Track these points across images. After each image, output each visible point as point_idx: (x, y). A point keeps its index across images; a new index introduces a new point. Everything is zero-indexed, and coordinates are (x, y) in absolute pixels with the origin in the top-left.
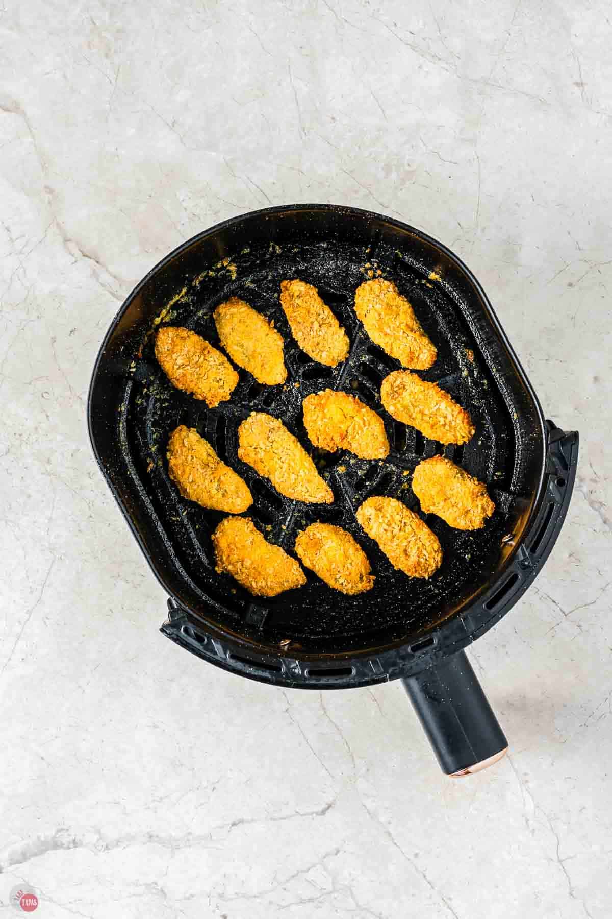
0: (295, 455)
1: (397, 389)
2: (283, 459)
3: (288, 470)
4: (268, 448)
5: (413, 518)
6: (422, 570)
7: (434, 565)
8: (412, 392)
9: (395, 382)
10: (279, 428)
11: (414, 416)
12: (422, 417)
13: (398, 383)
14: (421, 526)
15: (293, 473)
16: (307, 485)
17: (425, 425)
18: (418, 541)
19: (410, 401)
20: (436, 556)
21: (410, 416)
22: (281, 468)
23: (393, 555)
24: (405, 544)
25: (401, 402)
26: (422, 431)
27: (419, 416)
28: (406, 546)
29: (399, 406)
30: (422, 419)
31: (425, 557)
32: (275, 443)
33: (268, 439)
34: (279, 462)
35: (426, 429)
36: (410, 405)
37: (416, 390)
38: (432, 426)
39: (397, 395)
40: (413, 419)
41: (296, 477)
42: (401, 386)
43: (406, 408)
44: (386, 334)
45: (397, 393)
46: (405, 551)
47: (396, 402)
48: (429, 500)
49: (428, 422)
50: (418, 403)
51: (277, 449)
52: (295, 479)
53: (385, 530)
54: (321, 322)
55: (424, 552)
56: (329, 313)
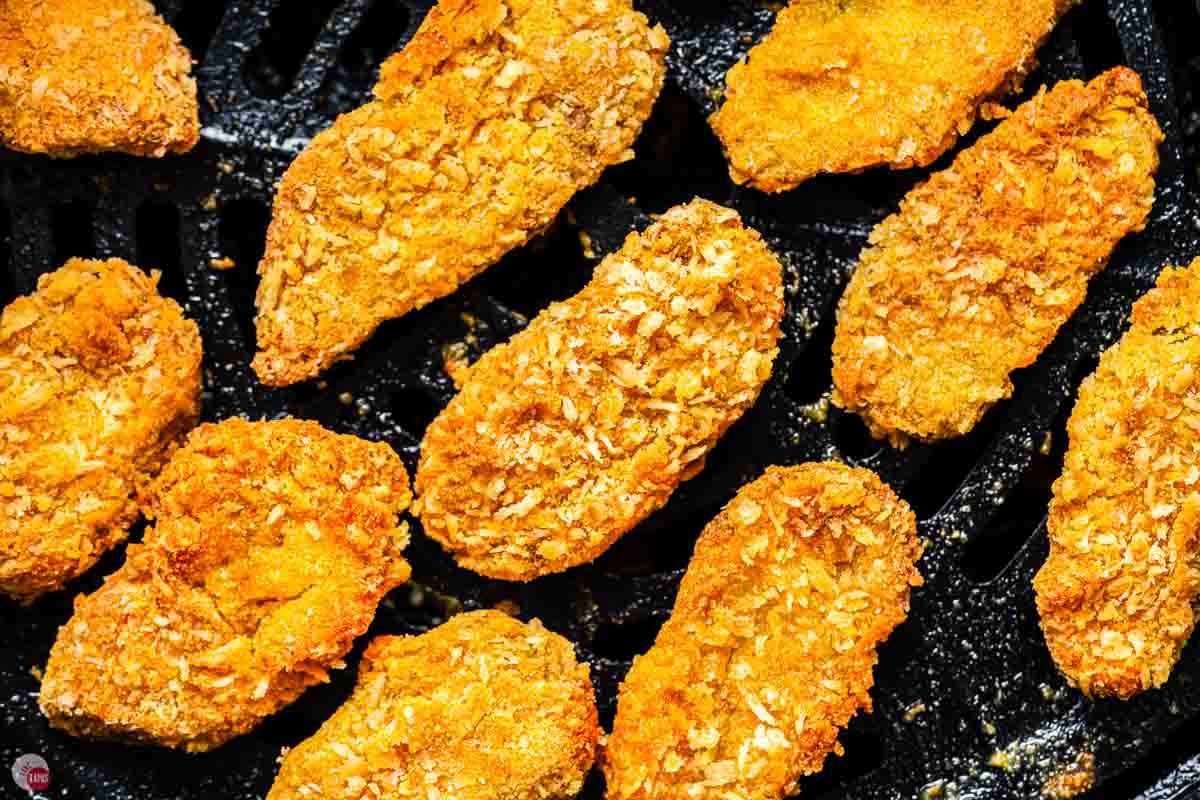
0: (466, 215)
1: (838, 532)
2: (449, 163)
3: (398, 182)
4: (500, 98)
5: (686, 449)
6: (452, 483)
7: (471, 541)
8: (826, 598)
9: (867, 521)
10: (592, 149)
11: (719, 611)
12: (718, 649)
13: (865, 536)
14: (647, 484)
15: (388, 207)
16: (334, 267)
17: (683, 664)
18: (582, 472)
19: (783, 594)
20: (511, 549)
21: (717, 595)
22: (408, 155)
23: (523, 359)
24: (571, 413)
25: (779, 555)
26: (653, 651)
27: (720, 635)
28: (561, 417)
29: (760, 544)
30: (705, 651)
31: (509, 498)
32: (526, 128)
33: (541, 98)
34: (435, 147)
35: (665, 672)
36: (771, 594)
37: (833, 617)
38: (677, 697)
39: (808, 534)
40: (707, 609)
41: (369, 220)
42: (850, 551)
43: (757, 571)
44: (1123, 454)
45: (818, 533)
46: (535, 413)
47: (780, 532)
48: (414, 677)
49: (693, 678)
50: (777, 630)
51: (495, 139)
52: (360, 216)
53: (634, 323)
54: (1009, 288)
55: (532, 498)
56: (1059, 309)
